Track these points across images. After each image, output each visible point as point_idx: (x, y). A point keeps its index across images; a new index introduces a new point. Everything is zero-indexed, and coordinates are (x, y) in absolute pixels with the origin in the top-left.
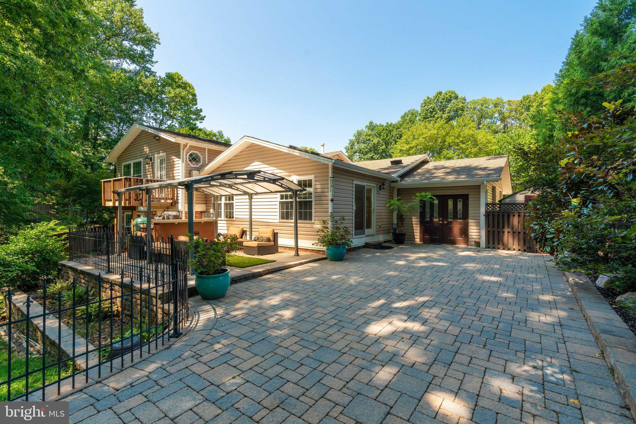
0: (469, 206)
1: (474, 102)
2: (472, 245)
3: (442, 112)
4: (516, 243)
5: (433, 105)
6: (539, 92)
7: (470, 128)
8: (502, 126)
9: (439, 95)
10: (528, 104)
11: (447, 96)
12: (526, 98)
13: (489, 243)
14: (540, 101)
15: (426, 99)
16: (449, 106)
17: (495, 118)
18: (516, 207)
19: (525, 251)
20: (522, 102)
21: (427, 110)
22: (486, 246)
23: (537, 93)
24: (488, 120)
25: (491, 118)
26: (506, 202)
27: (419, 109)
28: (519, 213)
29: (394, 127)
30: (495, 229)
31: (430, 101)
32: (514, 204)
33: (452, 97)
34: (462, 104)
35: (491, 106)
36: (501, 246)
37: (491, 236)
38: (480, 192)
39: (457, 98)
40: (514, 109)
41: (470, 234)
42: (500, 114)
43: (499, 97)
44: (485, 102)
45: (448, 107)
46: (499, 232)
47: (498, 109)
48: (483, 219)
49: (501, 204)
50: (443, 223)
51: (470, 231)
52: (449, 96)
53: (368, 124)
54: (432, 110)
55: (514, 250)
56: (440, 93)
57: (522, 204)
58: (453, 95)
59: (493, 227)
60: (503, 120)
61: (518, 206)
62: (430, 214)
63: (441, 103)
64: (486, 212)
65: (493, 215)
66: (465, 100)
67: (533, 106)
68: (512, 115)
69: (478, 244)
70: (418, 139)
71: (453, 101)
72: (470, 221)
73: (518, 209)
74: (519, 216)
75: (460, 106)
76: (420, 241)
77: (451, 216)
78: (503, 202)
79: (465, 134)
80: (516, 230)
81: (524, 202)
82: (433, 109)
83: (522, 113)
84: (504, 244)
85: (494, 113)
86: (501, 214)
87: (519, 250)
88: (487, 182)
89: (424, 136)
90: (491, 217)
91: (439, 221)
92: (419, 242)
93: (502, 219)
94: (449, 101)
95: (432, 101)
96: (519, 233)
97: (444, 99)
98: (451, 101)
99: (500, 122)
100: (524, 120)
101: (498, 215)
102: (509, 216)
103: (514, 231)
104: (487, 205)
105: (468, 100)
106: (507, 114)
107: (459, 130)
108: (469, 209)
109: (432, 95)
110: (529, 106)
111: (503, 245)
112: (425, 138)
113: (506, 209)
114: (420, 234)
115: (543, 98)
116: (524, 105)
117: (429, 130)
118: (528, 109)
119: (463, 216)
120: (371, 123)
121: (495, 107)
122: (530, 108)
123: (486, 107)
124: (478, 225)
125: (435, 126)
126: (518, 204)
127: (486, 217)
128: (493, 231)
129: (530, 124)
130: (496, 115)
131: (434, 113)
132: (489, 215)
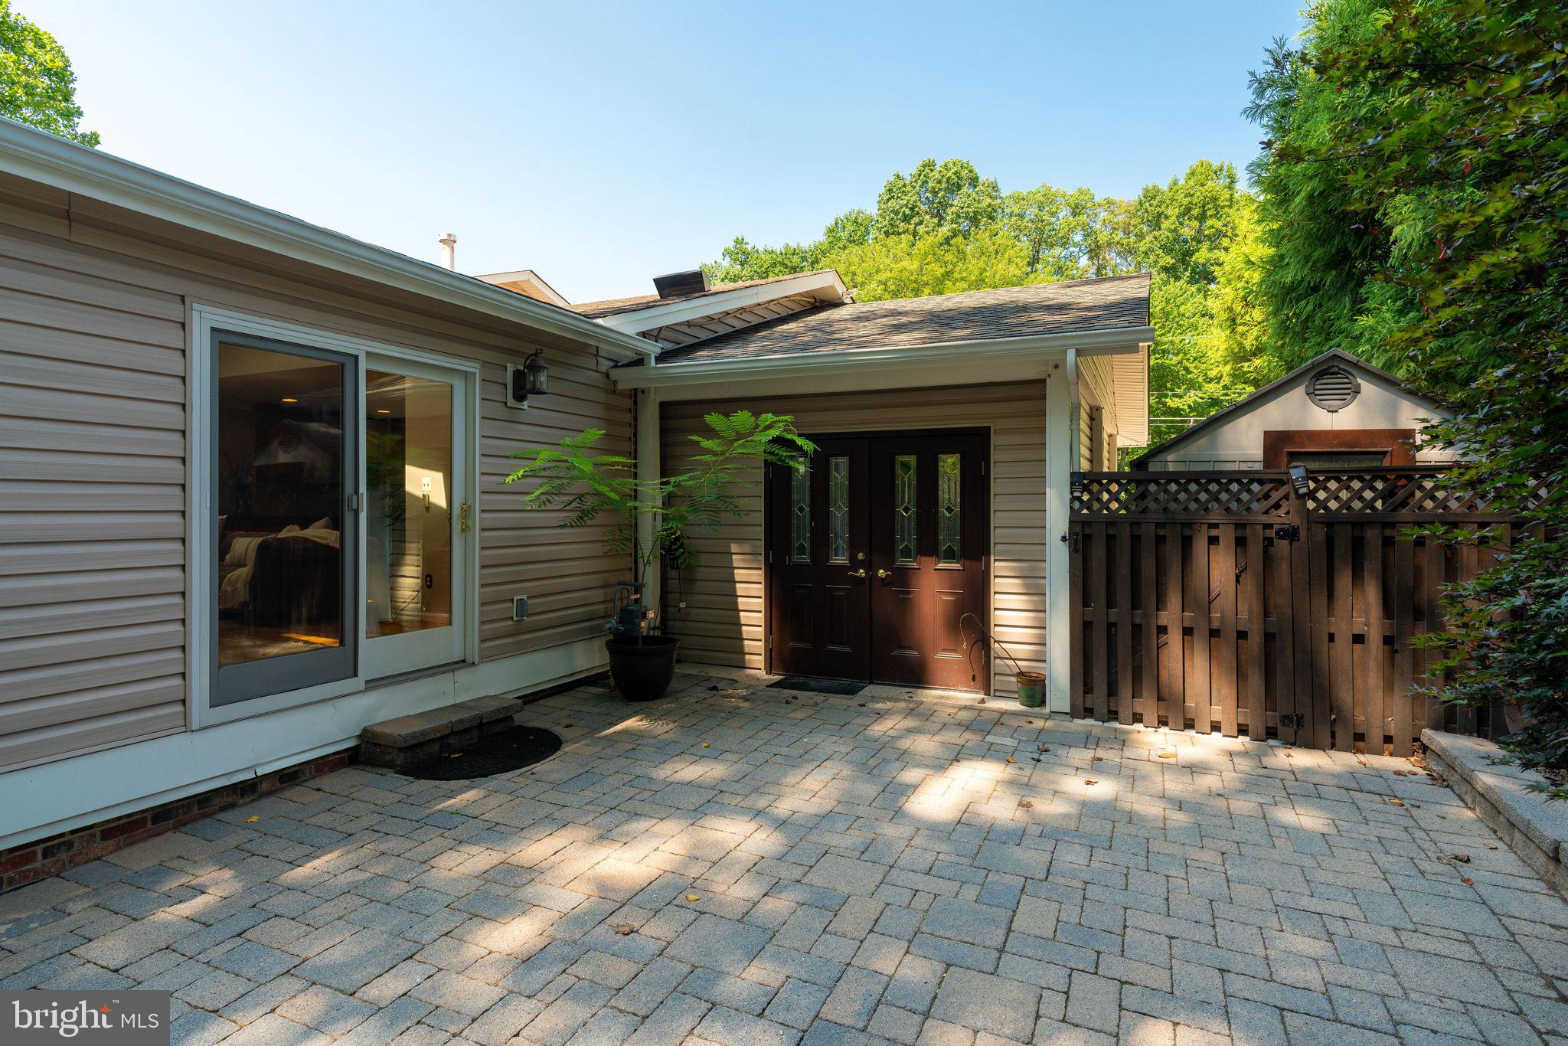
0: (995, 488)
1: (1018, 199)
2: (1005, 694)
3: (936, 220)
4: (1226, 690)
5: (911, 198)
6: (1182, 182)
7: (1010, 261)
8: (1093, 270)
9: (927, 170)
10: (1158, 209)
11: (949, 174)
12: (1151, 195)
13: (1088, 689)
14: (1185, 201)
15: (892, 179)
16: (955, 202)
17: (1076, 245)
18: (1224, 496)
19: (1271, 733)
20: (1141, 203)
21: (896, 213)
22: (1073, 706)
23: (1175, 183)
24: (1057, 251)
25: (1064, 245)
26: (1171, 467)
27: (872, 209)
28: (1237, 526)
29: (804, 259)
30: (1120, 613)
31: (904, 186)
32: (1215, 477)
33: (960, 180)
34: (989, 200)
35: (1064, 213)
36: (1147, 705)
37: (1100, 652)
38: (1042, 414)
39: (974, 181)
40: (1121, 225)
41: (997, 632)
42: (1086, 236)
43: (1084, 188)
44: (1046, 202)
45: (952, 205)
46: (1137, 629)
47: (1083, 218)
48: (1058, 559)
49: (1140, 475)
50: (872, 577)
51: (997, 617)
52: (956, 173)
53: (731, 245)
54: (908, 212)
55: (1216, 727)
56: (930, 165)
57: (1253, 477)
58: (964, 173)
59: (1110, 605)
60: (1094, 252)
61: (1234, 487)
62: (812, 532)
63: (935, 193)
64: (1075, 521)
65: (1111, 539)
66: (995, 188)
67: (1167, 217)
68: (1117, 239)
69: (1034, 689)
70: (863, 284)
71: (964, 189)
72: (998, 567)
73: (1234, 505)
74: (1241, 542)
75: (984, 205)
76: (769, 671)
77: (907, 538)
78: (1154, 467)
79: (998, 276)
80: (1222, 619)
81: (1259, 467)
82: (912, 209)
83: (1141, 237)
84: (1166, 694)
85: (1072, 230)
86: (1148, 532)
87: (1242, 730)
88: (1079, 353)
89: (882, 277)
90: (1099, 551)
91: (855, 564)
92: (762, 674)
93: (1153, 561)
94: (954, 187)
95: (909, 188)
96: (1242, 635)
97: (940, 182)
98: (959, 189)
99: (1086, 257)
100: (1146, 254)
101: (1135, 540)
102: (1187, 543)
103: (1215, 625)
104: (1079, 481)
105: (1005, 192)
106: (1103, 238)
107: (981, 264)
108: (995, 504)
109: (909, 170)
110: (1159, 215)
111: (1159, 699)
112: (885, 284)
113: (1173, 506)
114: (769, 631)
115: (1192, 196)
116: (1147, 211)
117: (896, 259)
118: (1156, 222)
119: (963, 541)
120: (739, 242)
121: (1074, 214)
122: (1163, 220)
123: (1053, 214)
124: (1034, 585)
125: (915, 251)
126: (1236, 477)
127: (1073, 551)
128: (1111, 626)
129: (1162, 263)
130: (1078, 238)
131: (916, 220)
132: (1087, 538)
